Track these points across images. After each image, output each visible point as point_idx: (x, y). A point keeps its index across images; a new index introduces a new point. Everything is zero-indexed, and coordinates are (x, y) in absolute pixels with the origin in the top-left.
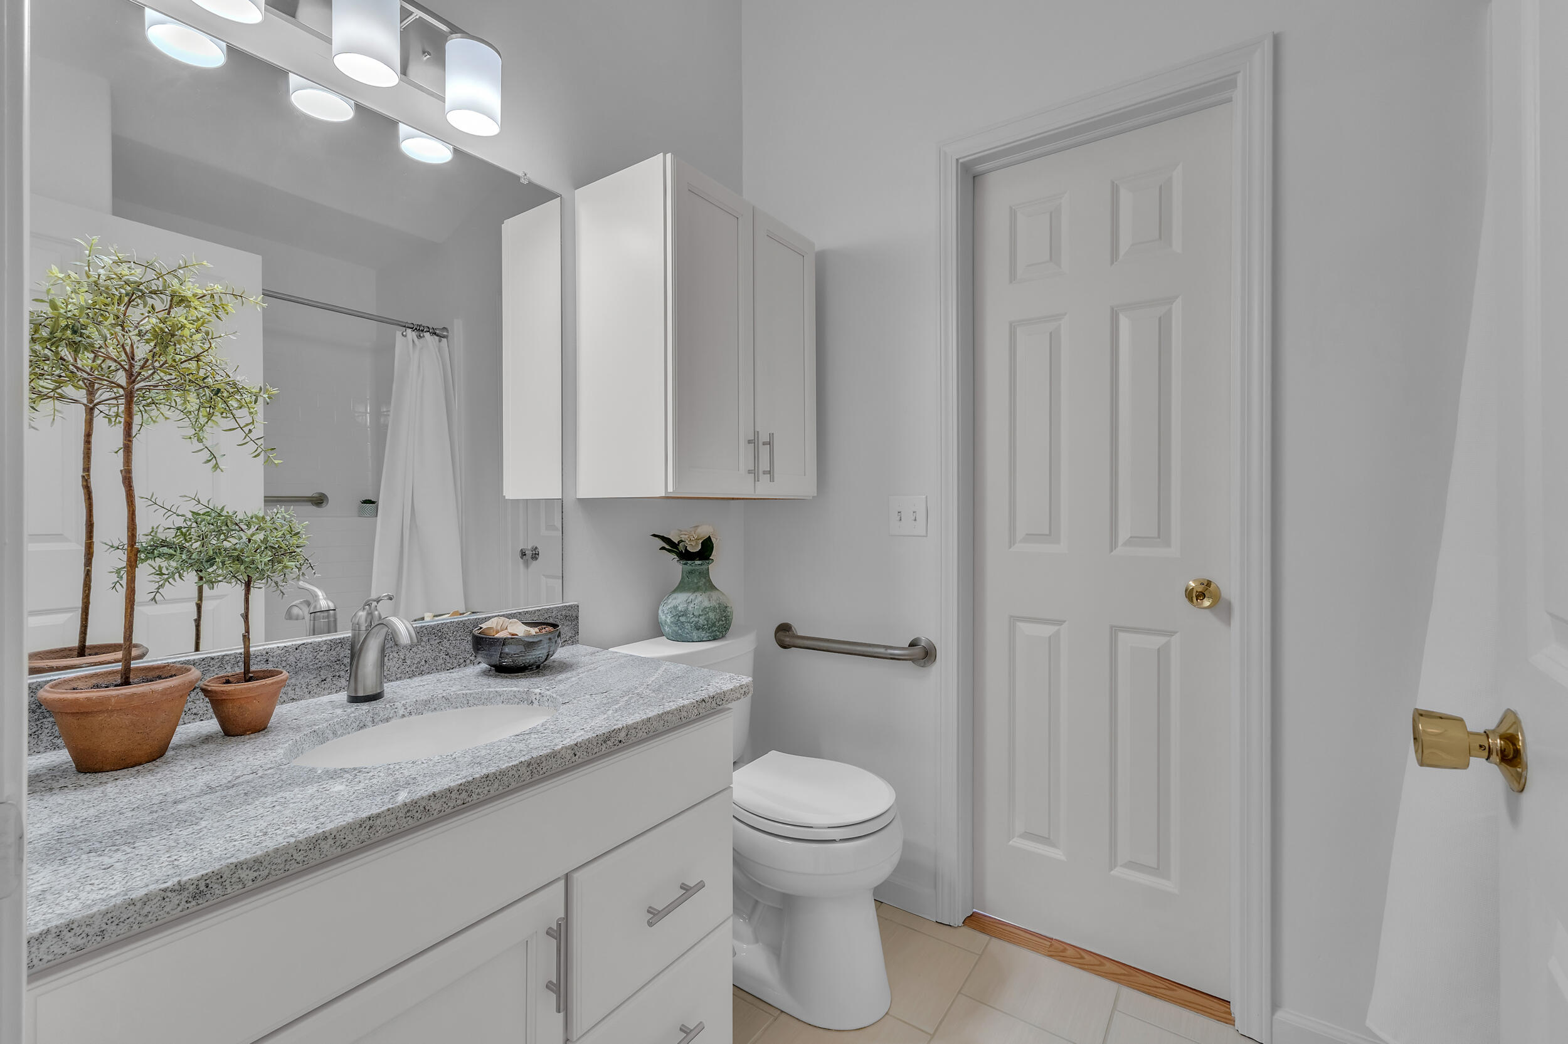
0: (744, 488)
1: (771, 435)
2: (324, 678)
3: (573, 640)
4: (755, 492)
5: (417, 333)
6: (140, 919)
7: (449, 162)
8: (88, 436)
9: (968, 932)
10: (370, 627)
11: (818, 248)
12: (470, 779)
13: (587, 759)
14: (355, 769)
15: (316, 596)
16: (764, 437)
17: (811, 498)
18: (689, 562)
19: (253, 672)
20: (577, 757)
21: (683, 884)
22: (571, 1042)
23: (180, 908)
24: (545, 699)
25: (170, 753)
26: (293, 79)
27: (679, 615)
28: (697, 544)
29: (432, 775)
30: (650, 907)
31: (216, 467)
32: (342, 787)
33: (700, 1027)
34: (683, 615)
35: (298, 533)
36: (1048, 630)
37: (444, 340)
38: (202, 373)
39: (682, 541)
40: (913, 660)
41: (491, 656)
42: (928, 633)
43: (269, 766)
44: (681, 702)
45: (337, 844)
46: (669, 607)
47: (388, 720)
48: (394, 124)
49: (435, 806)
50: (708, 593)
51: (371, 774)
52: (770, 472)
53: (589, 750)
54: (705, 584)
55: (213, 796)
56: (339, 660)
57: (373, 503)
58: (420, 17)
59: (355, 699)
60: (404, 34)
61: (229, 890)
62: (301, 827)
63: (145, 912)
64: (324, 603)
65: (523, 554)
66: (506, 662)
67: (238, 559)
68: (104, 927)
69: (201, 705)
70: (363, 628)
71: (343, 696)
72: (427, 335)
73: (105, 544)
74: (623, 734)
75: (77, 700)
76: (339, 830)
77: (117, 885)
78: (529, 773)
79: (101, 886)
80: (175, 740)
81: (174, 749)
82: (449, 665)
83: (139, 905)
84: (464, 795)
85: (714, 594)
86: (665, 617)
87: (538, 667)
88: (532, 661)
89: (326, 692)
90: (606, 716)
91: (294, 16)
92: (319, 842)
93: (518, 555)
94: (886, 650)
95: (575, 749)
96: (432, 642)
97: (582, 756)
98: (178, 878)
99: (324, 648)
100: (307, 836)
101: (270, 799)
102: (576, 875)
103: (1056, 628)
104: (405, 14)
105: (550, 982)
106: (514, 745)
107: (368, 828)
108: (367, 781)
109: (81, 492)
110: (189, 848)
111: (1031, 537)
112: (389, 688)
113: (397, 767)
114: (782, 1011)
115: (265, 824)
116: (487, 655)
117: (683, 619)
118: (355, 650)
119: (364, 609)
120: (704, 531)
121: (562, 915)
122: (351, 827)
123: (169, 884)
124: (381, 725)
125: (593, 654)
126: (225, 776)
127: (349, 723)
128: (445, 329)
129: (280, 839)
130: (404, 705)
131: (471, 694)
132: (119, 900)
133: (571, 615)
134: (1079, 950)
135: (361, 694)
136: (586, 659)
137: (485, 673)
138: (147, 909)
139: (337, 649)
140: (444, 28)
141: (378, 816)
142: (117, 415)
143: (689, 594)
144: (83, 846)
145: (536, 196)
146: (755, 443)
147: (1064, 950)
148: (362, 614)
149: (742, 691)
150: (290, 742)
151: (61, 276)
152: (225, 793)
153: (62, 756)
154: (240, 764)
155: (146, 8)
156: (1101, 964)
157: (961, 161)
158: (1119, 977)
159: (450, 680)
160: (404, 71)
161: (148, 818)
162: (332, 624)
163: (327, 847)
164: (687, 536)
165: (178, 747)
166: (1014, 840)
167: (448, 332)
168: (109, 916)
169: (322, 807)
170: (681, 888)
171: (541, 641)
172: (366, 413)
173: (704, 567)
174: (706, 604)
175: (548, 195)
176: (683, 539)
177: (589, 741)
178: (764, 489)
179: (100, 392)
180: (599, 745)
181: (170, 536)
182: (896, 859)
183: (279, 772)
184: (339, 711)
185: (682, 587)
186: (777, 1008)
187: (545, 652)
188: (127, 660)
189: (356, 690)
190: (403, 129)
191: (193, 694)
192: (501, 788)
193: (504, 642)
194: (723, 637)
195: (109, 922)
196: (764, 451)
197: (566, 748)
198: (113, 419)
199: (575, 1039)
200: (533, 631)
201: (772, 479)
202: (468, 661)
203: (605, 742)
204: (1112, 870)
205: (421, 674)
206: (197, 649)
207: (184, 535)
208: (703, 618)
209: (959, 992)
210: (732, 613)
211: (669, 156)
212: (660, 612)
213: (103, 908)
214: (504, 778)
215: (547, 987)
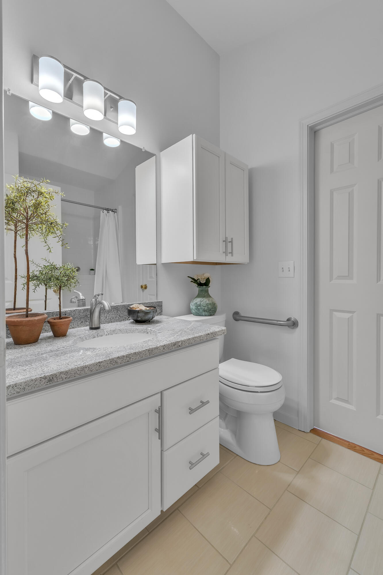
0: (222, 259)
1: (232, 239)
2: (82, 321)
3: (161, 314)
4: (226, 260)
5: (107, 211)
6: (34, 386)
7: (119, 146)
8: (15, 241)
9: (312, 435)
10: (96, 304)
11: (249, 167)
12: (130, 353)
13: (168, 351)
14: (93, 348)
15: (79, 295)
16: (229, 240)
17: (247, 263)
18: (201, 287)
19: (62, 317)
20: (165, 350)
21: (201, 401)
22: (163, 451)
23: (45, 384)
24: (152, 331)
25: (39, 341)
26: (72, 121)
27: (198, 306)
28: (204, 280)
29: (118, 351)
30: (190, 408)
31: (50, 251)
32: (90, 353)
33: (208, 454)
34: (199, 306)
35: (75, 271)
36: (347, 315)
37: (116, 213)
38: (47, 219)
39: (198, 279)
40: (289, 326)
41: (134, 316)
42: (295, 316)
43: (68, 346)
44: (200, 334)
45: (90, 370)
46: (194, 303)
47: (102, 336)
48: (101, 133)
49: (119, 361)
50: (208, 298)
51: (98, 350)
52: (232, 253)
53: (169, 348)
54: (207, 295)
55: (52, 353)
56: (86, 316)
57: (93, 270)
58: (110, 95)
59: (92, 328)
60: (105, 101)
61: (59, 380)
62: (79, 363)
63: (35, 384)
64: (82, 297)
65: (142, 287)
66: (139, 319)
67: (58, 279)
68: (25, 387)
69: (47, 327)
70: (94, 305)
71: (88, 328)
72: (110, 211)
73: (20, 276)
74: (180, 343)
75: (14, 321)
76: (91, 365)
77: (28, 375)
78: (149, 354)
79: (23, 375)
80: (40, 337)
81: (40, 340)
82: (120, 320)
83: (34, 381)
84: (128, 359)
85: (210, 299)
86: (193, 306)
87: (149, 321)
88: (147, 319)
89: (83, 326)
90: (174, 337)
91: (71, 99)
92: (84, 368)
93: (140, 287)
94: (277, 322)
95: (164, 346)
96: (115, 311)
97: (166, 350)
98: (44, 375)
99: (82, 311)
100: (80, 366)
101: (69, 355)
102: (164, 392)
103: (351, 314)
104: (106, 94)
105: (156, 428)
106: (143, 344)
107: (99, 366)
108: (97, 352)
109: (14, 259)
110: (46, 367)
111: (340, 277)
112: (102, 326)
113: (106, 348)
114: (238, 455)
115: (68, 362)
116: (132, 316)
117: (199, 307)
118: (91, 312)
119: (94, 298)
120: (207, 275)
121: (160, 405)
122: (93, 365)
123: (42, 376)
124: (100, 337)
125: (167, 318)
126: (55, 348)
127: (90, 336)
128: (116, 209)
129: (73, 366)
130: (107, 331)
131: (128, 329)
132: (29, 379)
133: (160, 305)
134: (362, 448)
135: (93, 327)
136: (166, 320)
137: (132, 323)
138: (36, 383)
139: (86, 312)
140: (118, 98)
141: (102, 362)
142: (23, 235)
143: (201, 299)
144: (18, 364)
145: (148, 155)
146: (226, 242)
147: (355, 447)
148: (94, 300)
149: (223, 332)
150: (73, 340)
151: (9, 187)
152: (56, 352)
153: (11, 340)
154: (59, 345)
155: (30, 102)
156: (373, 454)
157: (309, 126)
158: (380, 460)
159: (121, 324)
160: (105, 115)
161: (35, 358)
162: (84, 304)
163: (86, 370)
164: (200, 277)
165: (41, 339)
166: (332, 400)
167: (117, 210)
168: (26, 383)
169: (84, 358)
170: (201, 402)
171: (150, 312)
172: (91, 240)
173: (207, 289)
174: (208, 302)
175: (151, 155)
176: (199, 278)
177: (169, 344)
178: (229, 259)
179: (18, 227)
180: (172, 346)
181: (37, 273)
182: (282, 402)
183: (71, 348)
184: (87, 332)
185: (198, 296)
186: (235, 453)
187: (152, 316)
188: (27, 311)
189: (92, 326)
190: (105, 135)
191: (45, 324)
192: (140, 358)
193: (138, 312)
194: (214, 315)
195: (26, 385)
196: (229, 245)
197: (161, 346)
198: (22, 236)
199: (165, 450)
200: (148, 309)
201: (232, 255)
202: (126, 319)
203: (174, 345)
204: (377, 416)
205: (111, 322)
206: (45, 309)
207: (41, 273)
208: (206, 307)
209: (309, 457)
210: (217, 306)
211: (194, 135)
212: (191, 305)
213: (24, 381)
214: (141, 354)
215: (155, 430)
